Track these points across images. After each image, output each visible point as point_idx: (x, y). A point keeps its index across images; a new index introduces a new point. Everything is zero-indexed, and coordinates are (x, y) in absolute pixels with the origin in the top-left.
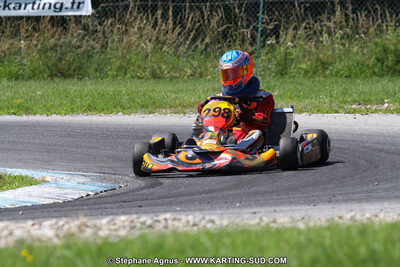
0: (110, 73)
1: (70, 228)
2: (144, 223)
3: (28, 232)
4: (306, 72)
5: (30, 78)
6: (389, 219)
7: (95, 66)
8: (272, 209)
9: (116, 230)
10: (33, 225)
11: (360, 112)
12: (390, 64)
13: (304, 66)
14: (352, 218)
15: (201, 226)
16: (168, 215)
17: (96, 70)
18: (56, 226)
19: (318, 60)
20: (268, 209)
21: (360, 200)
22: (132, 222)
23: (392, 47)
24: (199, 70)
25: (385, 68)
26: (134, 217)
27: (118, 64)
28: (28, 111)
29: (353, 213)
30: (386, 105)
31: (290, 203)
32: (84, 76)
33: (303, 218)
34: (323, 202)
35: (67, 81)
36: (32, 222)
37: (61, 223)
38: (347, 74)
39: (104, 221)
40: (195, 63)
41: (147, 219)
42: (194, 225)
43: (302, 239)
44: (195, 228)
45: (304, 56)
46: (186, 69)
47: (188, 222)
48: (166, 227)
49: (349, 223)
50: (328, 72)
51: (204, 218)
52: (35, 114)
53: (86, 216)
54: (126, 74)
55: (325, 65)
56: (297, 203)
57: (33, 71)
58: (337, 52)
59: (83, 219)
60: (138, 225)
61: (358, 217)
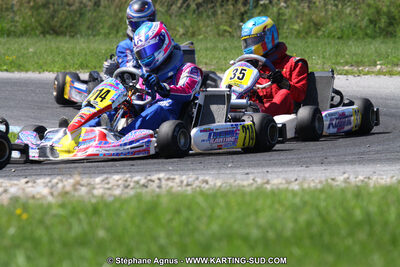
0: (102, 31)
1: (64, 187)
2: (137, 182)
3: (24, 190)
4: (299, 32)
5: (22, 35)
6: (383, 182)
7: (88, 23)
8: (265, 170)
9: (109, 189)
10: (27, 182)
11: (352, 73)
12: (383, 25)
13: (296, 27)
14: (346, 181)
15: (194, 186)
16: (162, 175)
17: (88, 28)
18: (50, 184)
19: (311, 20)
20: (260, 170)
21: (352, 162)
22: (126, 181)
23: (385, 9)
24: (191, 30)
25: (377, 30)
26: (128, 175)
27: (110, 22)
28: (20, 68)
29: (346, 176)
30: (379, 67)
31: (283, 164)
32: (76, 34)
33: (296, 180)
34: (316, 163)
35: (60, 38)
36: (26, 180)
37: (55, 181)
38: (339, 35)
39: (98, 180)
40: (188, 23)
41: (141, 178)
42: (188, 185)
43: (297, 200)
44: (189, 188)
45: (297, 17)
46: (178, 28)
47: (182, 182)
48: (159, 187)
49: (343, 185)
50: (320, 33)
51: (197, 179)
52: (27, 71)
53: (80, 174)
54: (117, 32)
55: (317, 26)
56: (289, 164)
57: (25, 28)
58: (330, 13)
59: (77, 178)
60: (132, 184)
61: (352, 179)
